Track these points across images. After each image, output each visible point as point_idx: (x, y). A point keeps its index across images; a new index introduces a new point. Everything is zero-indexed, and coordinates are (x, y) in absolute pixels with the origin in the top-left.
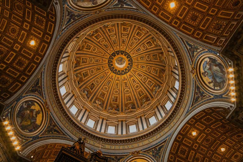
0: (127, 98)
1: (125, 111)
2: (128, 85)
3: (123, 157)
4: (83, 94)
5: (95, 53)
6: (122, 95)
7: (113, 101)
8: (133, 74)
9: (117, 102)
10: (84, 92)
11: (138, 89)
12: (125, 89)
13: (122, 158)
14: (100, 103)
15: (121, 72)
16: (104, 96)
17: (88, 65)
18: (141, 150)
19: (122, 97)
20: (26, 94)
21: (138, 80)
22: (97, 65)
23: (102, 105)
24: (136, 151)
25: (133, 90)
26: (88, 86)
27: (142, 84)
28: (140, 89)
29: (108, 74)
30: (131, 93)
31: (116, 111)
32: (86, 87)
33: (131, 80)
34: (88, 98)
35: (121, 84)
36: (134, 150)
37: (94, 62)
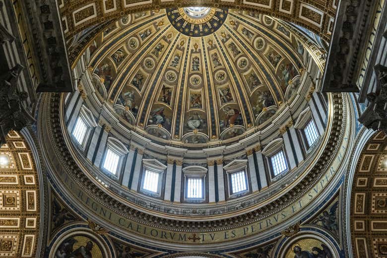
0: (249, 82)
1: (256, 117)
2: (239, 50)
3: (272, 245)
4: (155, 127)
5: (131, 24)
6: (235, 78)
7: (224, 101)
8: (238, 18)
9: (232, 99)
10: (155, 121)
11: (264, 50)
12: (236, 61)
13: (271, 248)
14: (198, 123)
15: (209, 25)
16: (200, 102)
17: (133, 59)
18: (301, 222)
19: (237, 83)
20: (50, 239)
21: (255, 27)
22: (150, 44)
23: (204, 125)
24: (291, 227)
25: (253, 56)
26: (157, 103)
27: (266, 33)
28: (268, 48)
29: (186, 46)
30: (254, 66)
31: (238, 127)
32: (154, 107)
33: (241, 32)
34: (169, 129)
35: (224, 53)
36: (287, 225)
37: (142, 42)
